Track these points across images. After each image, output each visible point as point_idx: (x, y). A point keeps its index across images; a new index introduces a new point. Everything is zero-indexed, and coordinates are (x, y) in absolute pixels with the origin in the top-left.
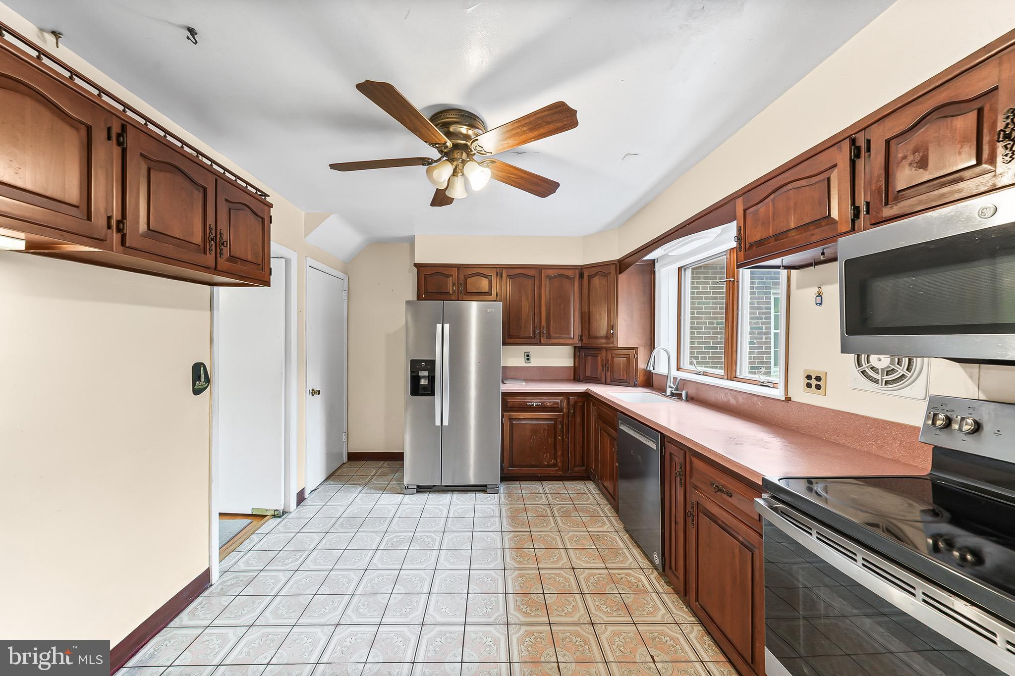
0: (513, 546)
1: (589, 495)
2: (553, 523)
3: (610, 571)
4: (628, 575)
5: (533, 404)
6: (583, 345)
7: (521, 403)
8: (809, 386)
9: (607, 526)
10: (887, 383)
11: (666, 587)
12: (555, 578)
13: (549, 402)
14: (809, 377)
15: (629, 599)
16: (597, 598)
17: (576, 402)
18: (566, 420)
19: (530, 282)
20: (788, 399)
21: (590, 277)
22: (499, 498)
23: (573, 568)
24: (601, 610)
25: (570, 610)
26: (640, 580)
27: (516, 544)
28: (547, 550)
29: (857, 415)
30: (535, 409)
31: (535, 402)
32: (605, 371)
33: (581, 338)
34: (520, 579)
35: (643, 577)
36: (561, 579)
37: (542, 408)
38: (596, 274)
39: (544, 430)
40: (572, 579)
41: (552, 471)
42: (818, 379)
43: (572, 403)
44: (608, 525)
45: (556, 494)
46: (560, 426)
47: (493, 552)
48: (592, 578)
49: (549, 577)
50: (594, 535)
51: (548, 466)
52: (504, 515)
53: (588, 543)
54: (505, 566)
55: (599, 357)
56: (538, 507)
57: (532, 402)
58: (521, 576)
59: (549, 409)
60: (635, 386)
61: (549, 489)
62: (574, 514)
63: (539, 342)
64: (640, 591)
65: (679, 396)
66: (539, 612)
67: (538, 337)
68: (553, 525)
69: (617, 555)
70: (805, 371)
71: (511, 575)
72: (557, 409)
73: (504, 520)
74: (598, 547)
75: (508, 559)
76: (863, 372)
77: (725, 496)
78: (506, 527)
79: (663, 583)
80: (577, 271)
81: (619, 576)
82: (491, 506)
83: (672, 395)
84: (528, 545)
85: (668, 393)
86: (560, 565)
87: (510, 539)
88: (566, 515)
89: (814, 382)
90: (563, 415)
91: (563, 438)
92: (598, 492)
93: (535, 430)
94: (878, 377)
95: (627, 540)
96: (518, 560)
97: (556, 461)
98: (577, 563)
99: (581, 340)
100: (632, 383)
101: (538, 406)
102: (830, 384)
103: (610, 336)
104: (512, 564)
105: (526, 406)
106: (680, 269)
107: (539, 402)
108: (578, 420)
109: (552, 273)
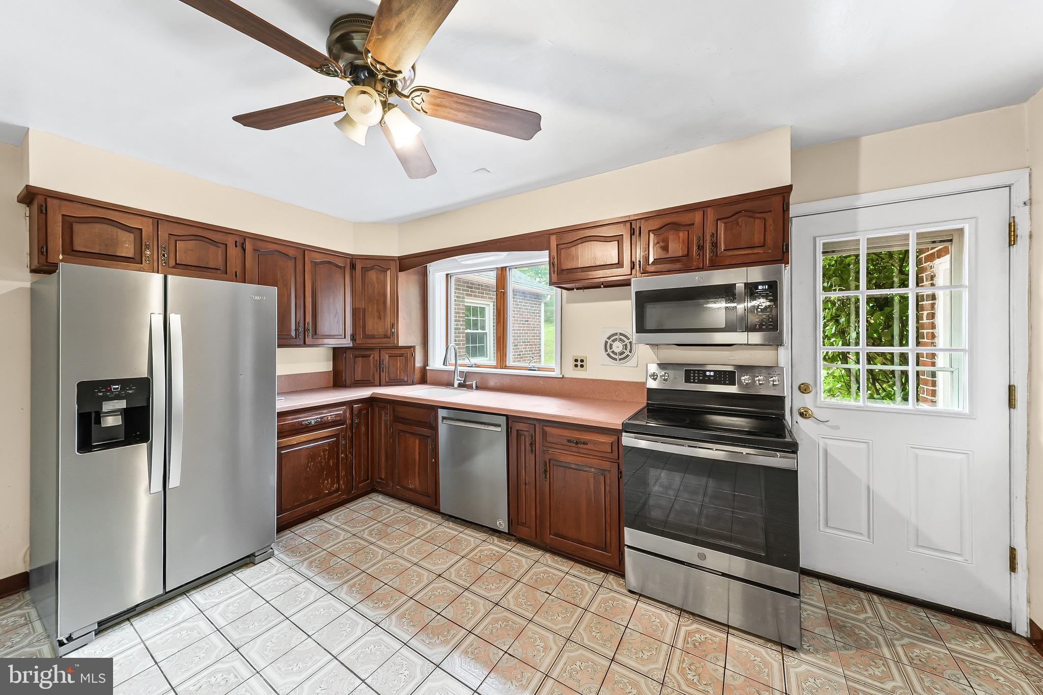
0: (359, 597)
1: (384, 506)
2: (378, 550)
3: (468, 557)
4: (481, 551)
5: (311, 422)
6: (356, 345)
7: (293, 425)
8: (576, 366)
9: (429, 526)
10: (620, 359)
11: (510, 543)
12: (434, 595)
13: (329, 415)
14: (576, 360)
15: (499, 567)
16: (479, 583)
17: (360, 410)
18: (349, 433)
19: (291, 264)
20: (563, 377)
21: (365, 270)
22: (280, 561)
23: (440, 575)
24: (491, 590)
25: (472, 608)
26: (492, 550)
27: (362, 593)
28: (401, 576)
29: (605, 380)
30: (315, 428)
31: (312, 419)
32: (379, 371)
33: (353, 337)
34: (404, 620)
35: (491, 546)
36: (439, 590)
37: (322, 425)
38: (372, 268)
39: (325, 451)
40: (447, 584)
41: (334, 498)
42: (582, 361)
43: (355, 412)
44: (429, 523)
45: (350, 521)
46: (343, 442)
47: (342, 620)
48: (461, 572)
49: (428, 597)
50: (426, 538)
51: (330, 494)
52: (311, 574)
53: (429, 548)
54: (374, 621)
55: (371, 358)
56: (347, 544)
57: (308, 420)
58: (402, 616)
59: (333, 424)
60: (413, 384)
61: (337, 519)
62: (389, 530)
63: (302, 342)
64: (500, 558)
65: (470, 387)
66: (452, 632)
67: (301, 336)
68: (381, 552)
69: (459, 542)
70: (574, 356)
71: (392, 624)
72: (340, 422)
73: (317, 579)
74: (440, 545)
75: (370, 613)
76: (608, 355)
77: (582, 446)
78: (330, 585)
79: (505, 542)
80: (349, 261)
81: (477, 557)
82: (279, 576)
83: (461, 386)
84: (376, 585)
85: (456, 385)
86: (425, 582)
87: (350, 591)
88: (382, 535)
89: (579, 363)
90: (346, 427)
91: (346, 455)
92: (391, 500)
93: (313, 455)
94: (616, 357)
95: (453, 526)
96: (381, 606)
97: (339, 485)
98: (438, 569)
99: (353, 338)
100: (410, 381)
101: (318, 423)
102: (588, 364)
103: (391, 334)
104: (380, 614)
105: (301, 427)
106: (447, 275)
107: (317, 418)
108: (363, 429)
109: (319, 258)
